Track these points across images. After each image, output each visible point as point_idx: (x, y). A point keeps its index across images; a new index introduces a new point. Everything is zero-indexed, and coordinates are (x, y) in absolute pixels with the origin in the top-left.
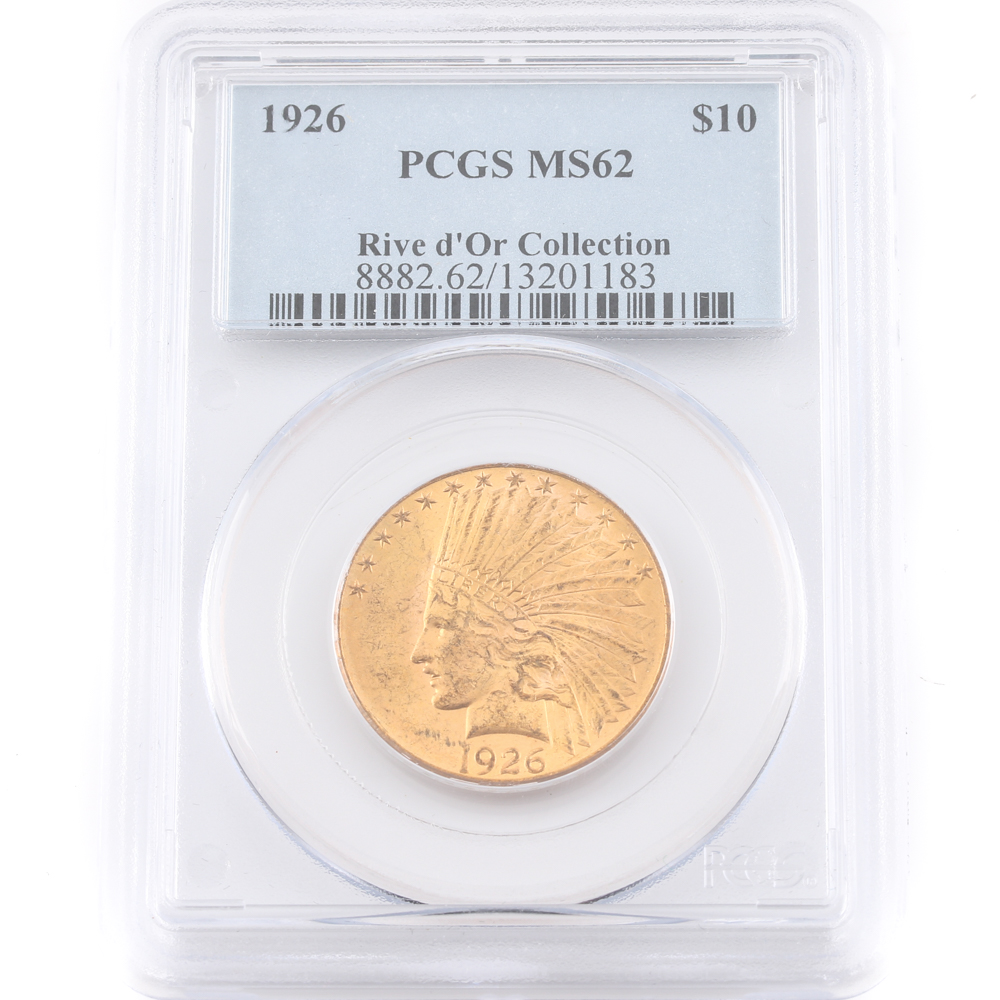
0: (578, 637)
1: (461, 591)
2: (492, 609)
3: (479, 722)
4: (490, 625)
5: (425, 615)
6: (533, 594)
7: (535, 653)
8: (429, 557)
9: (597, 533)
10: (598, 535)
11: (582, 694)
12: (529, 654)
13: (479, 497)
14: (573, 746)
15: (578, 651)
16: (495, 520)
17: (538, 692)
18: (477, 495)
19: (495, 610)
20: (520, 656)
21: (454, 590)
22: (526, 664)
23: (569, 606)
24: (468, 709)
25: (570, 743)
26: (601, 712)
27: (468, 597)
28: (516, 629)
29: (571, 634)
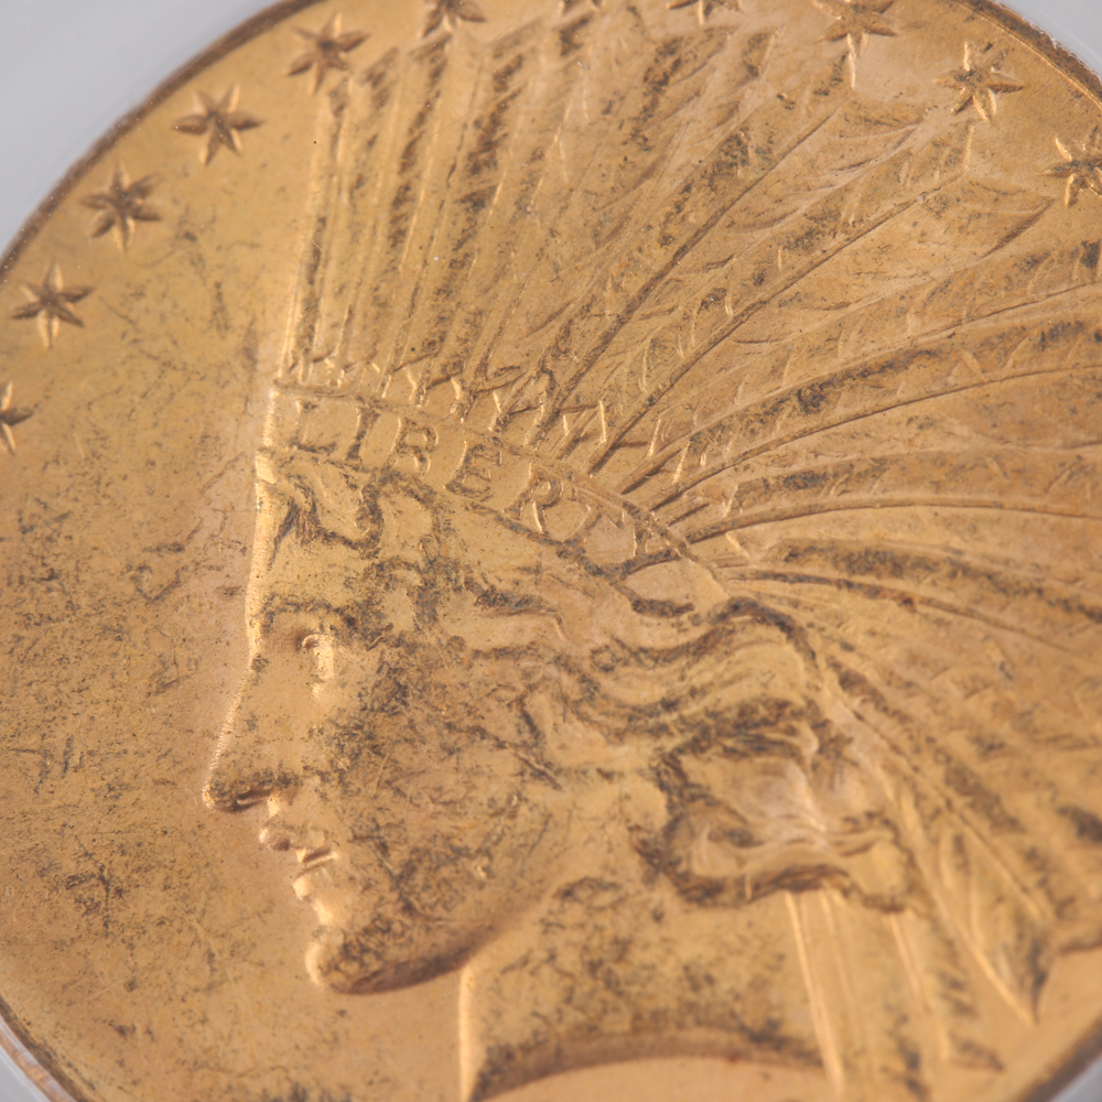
0: (907, 601)
1: (390, 475)
2: (531, 534)
3: (515, 1028)
4: (524, 606)
5: (253, 601)
6: (697, 444)
7: (729, 698)
8: (249, 354)
9: (946, 153)
10: (956, 157)
11: (946, 845)
12: (708, 701)
13: (436, 74)
14: (927, 1075)
15: (913, 659)
16: (510, 160)
17: (758, 862)
18: (427, 68)
19: (546, 539)
20: (668, 718)
21: (363, 479)
22: (695, 747)
23: (850, 475)
24: (467, 976)
25: (913, 1061)
26: (1037, 908)
27: (426, 498)
28: (639, 605)
29: (875, 592)
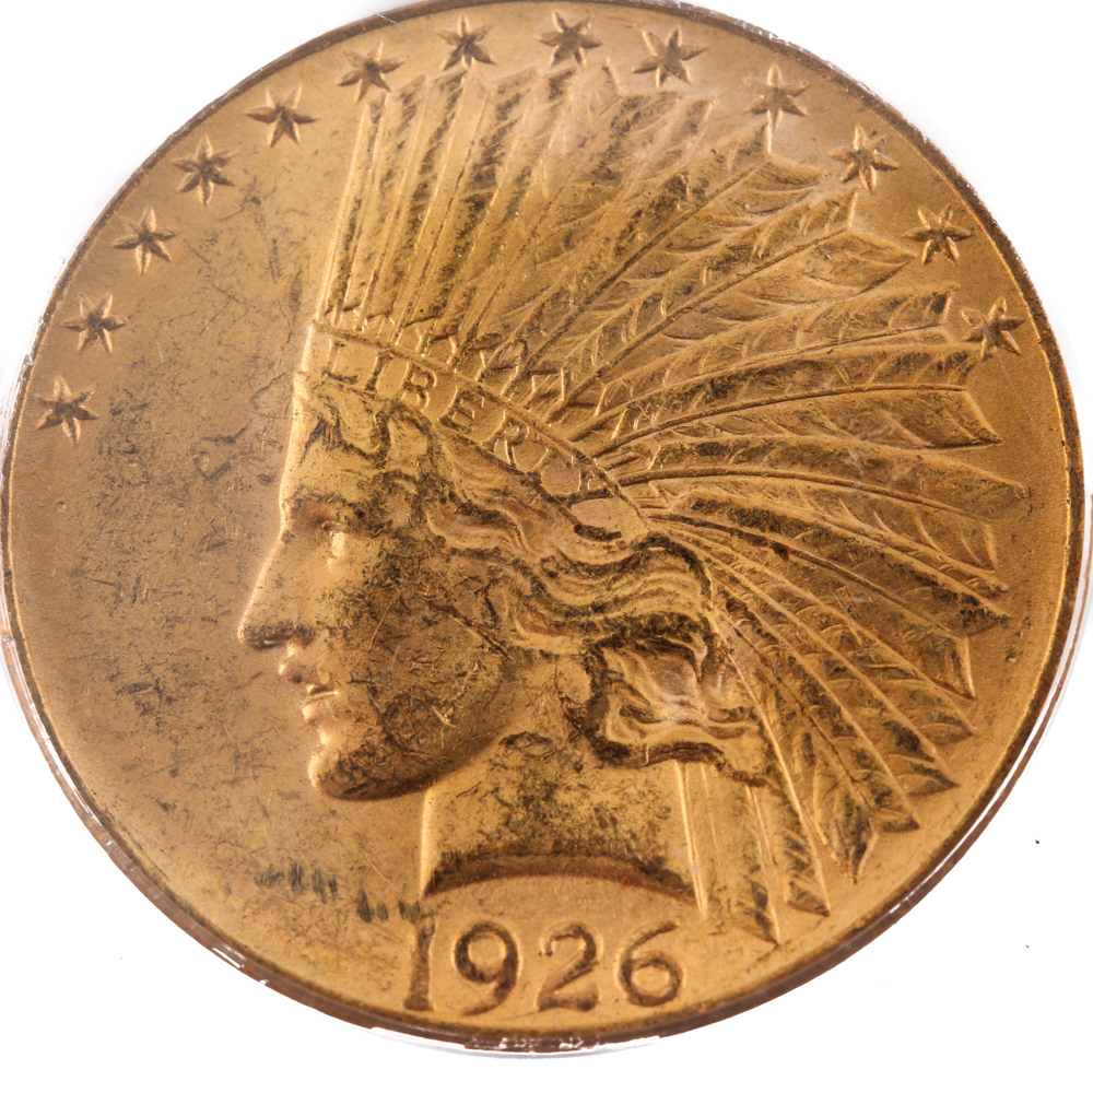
0: (782, 550)
1: (399, 407)
2: (502, 465)
3: (465, 839)
4: (493, 520)
5: (285, 488)
6: (633, 413)
7: (645, 608)
8: (295, 297)
9: (835, 211)
10: (842, 217)
11: (798, 739)
12: (627, 609)
13: (454, 100)
14: (772, 913)
15: (782, 595)
16: (505, 174)
17: (659, 734)
18: (447, 94)
19: (511, 469)
20: (597, 618)
21: (377, 407)
22: (615, 643)
24: (431, 799)
25: (762, 901)
26: (860, 796)
27: (424, 429)
28: (579, 529)
29: (758, 541)
